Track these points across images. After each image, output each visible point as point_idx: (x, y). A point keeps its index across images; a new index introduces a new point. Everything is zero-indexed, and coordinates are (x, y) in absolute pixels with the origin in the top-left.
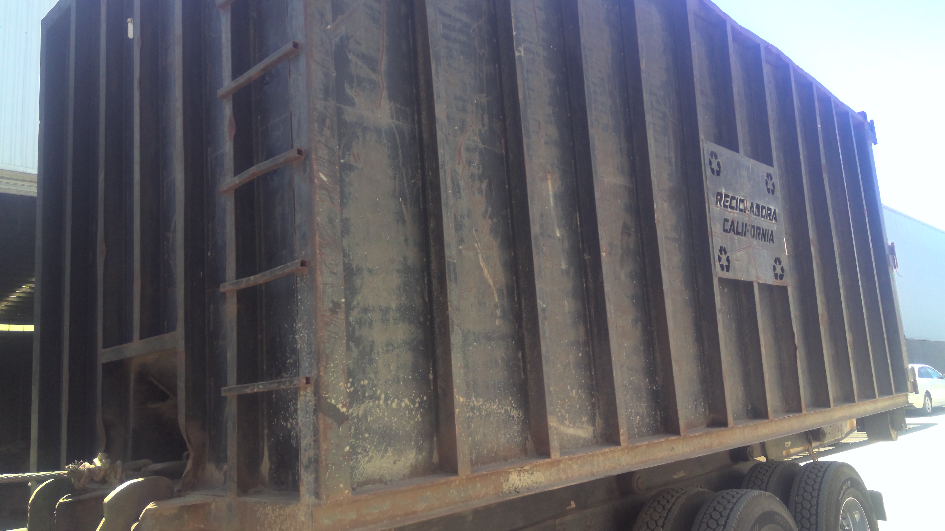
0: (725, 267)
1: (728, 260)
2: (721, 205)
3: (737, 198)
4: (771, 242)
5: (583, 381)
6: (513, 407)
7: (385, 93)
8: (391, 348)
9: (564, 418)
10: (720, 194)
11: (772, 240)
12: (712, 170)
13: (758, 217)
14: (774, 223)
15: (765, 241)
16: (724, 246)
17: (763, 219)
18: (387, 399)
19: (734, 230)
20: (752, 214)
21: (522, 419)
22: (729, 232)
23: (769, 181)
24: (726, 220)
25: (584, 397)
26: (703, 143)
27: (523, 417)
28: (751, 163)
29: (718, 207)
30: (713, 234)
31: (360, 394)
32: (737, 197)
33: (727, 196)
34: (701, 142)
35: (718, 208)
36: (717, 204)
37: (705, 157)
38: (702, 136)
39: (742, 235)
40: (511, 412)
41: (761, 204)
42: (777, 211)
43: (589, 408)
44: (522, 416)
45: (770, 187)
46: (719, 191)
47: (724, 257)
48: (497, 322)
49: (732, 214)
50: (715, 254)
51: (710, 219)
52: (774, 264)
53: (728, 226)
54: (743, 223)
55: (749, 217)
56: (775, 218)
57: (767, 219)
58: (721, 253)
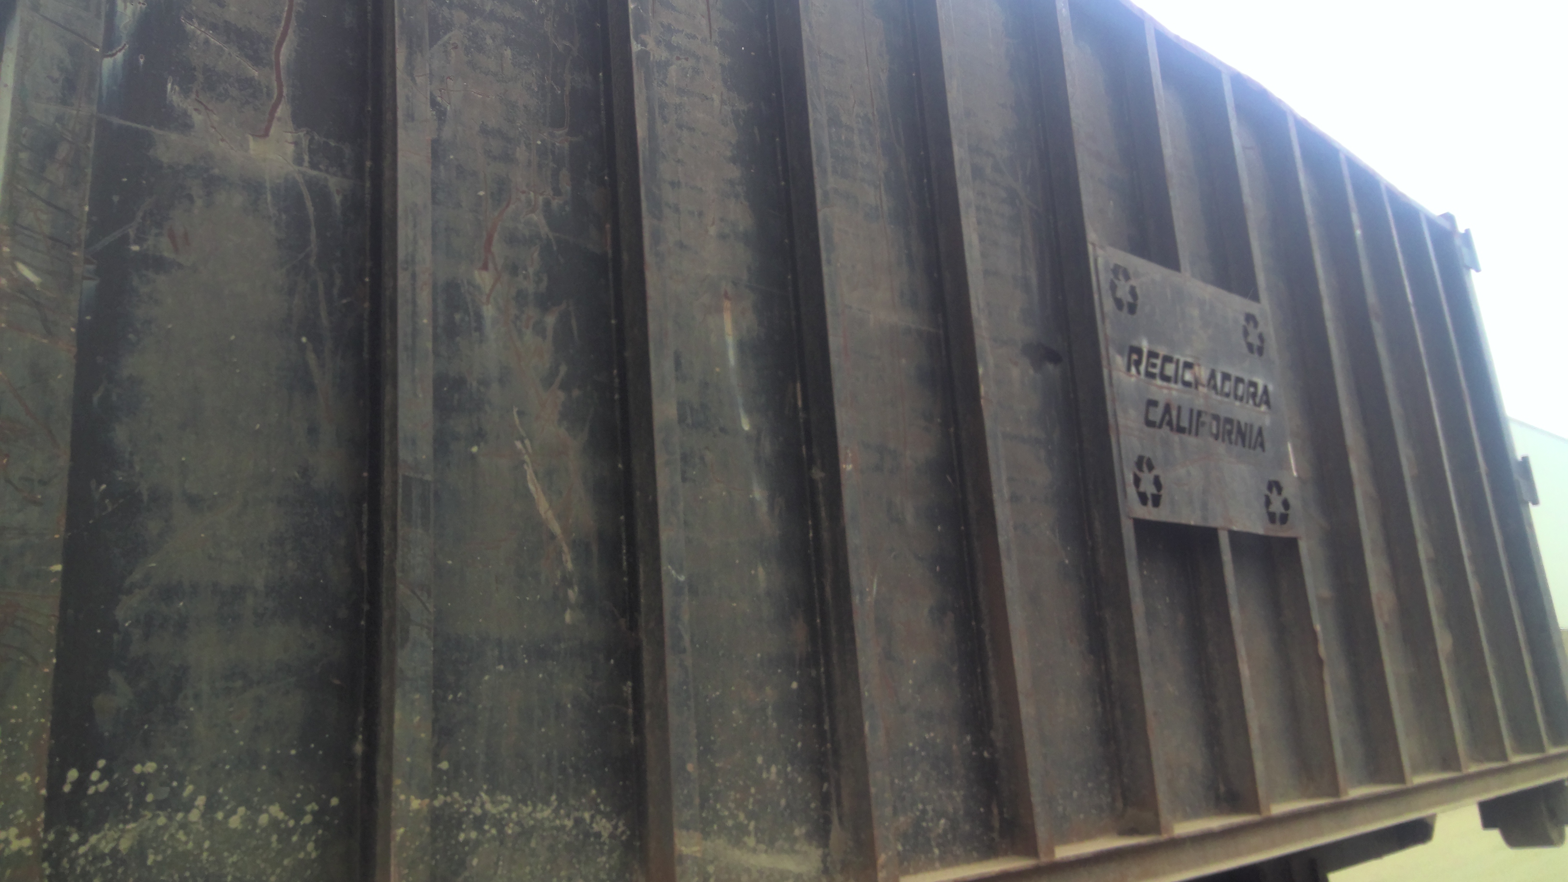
0: (1149, 496)
1: (1157, 483)
2: (1138, 372)
3: (1178, 361)
4: (1259, 449)
5: (799, 745)
6: (599, 812)
7: (283, 110)
8: (239, 683)
9: (742, 830)
10: (1138, 351)
11: (1262, 445)
12: (1119, 303)
13: (1226, 400)
14: (1264, 413)
15: (1244, 446)
16: (1148, 454)
17: (1238, 403)
18: (211, 807)
19: (1170, 423)
20: (1213, 392)
21: (624, 838)
22: (1160, 426)
23: (1251, 328)
24: (1152, 403)
25: (800, 780)
26: (1094, 249)
27: (628, 833)
28: (1208, 292)
29: (1131, 376)
30: (1121, 429)
31: (128, 798)
32: (1176, 356)
33: (1152, 354)
34: (1090, 248)
35: (1133, 379)
36: (1129, 369)
37: (1101, 278)
38: (1092, 236)
39: (1190, 433)
40: (594, 825)
41: (1234, 372)
42: (1271, 388)
43: (813, 805)
44: (623, 833)
45: (1254, 339)
46: (1135, 343)
47: (1147, 479)
48: (568, 617)
49: (1165, 391)
50: (1126, 471)
51: (1114, 400)
52: (1267, 492)
53: (1156, 414)
54: (1191, 411)
55: (1206, 397)
56: (1267, 403)
57: (1247, 402)
58: (1141, 469)
